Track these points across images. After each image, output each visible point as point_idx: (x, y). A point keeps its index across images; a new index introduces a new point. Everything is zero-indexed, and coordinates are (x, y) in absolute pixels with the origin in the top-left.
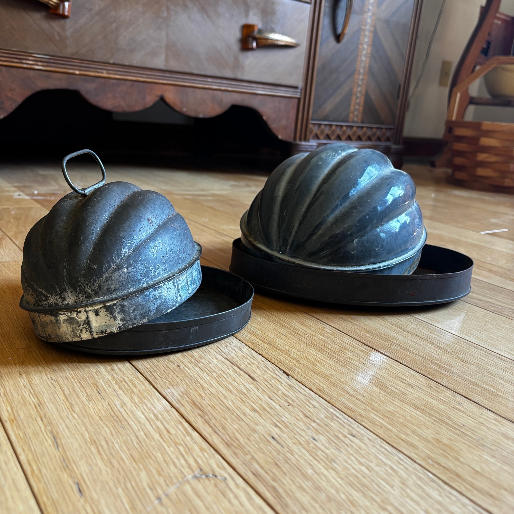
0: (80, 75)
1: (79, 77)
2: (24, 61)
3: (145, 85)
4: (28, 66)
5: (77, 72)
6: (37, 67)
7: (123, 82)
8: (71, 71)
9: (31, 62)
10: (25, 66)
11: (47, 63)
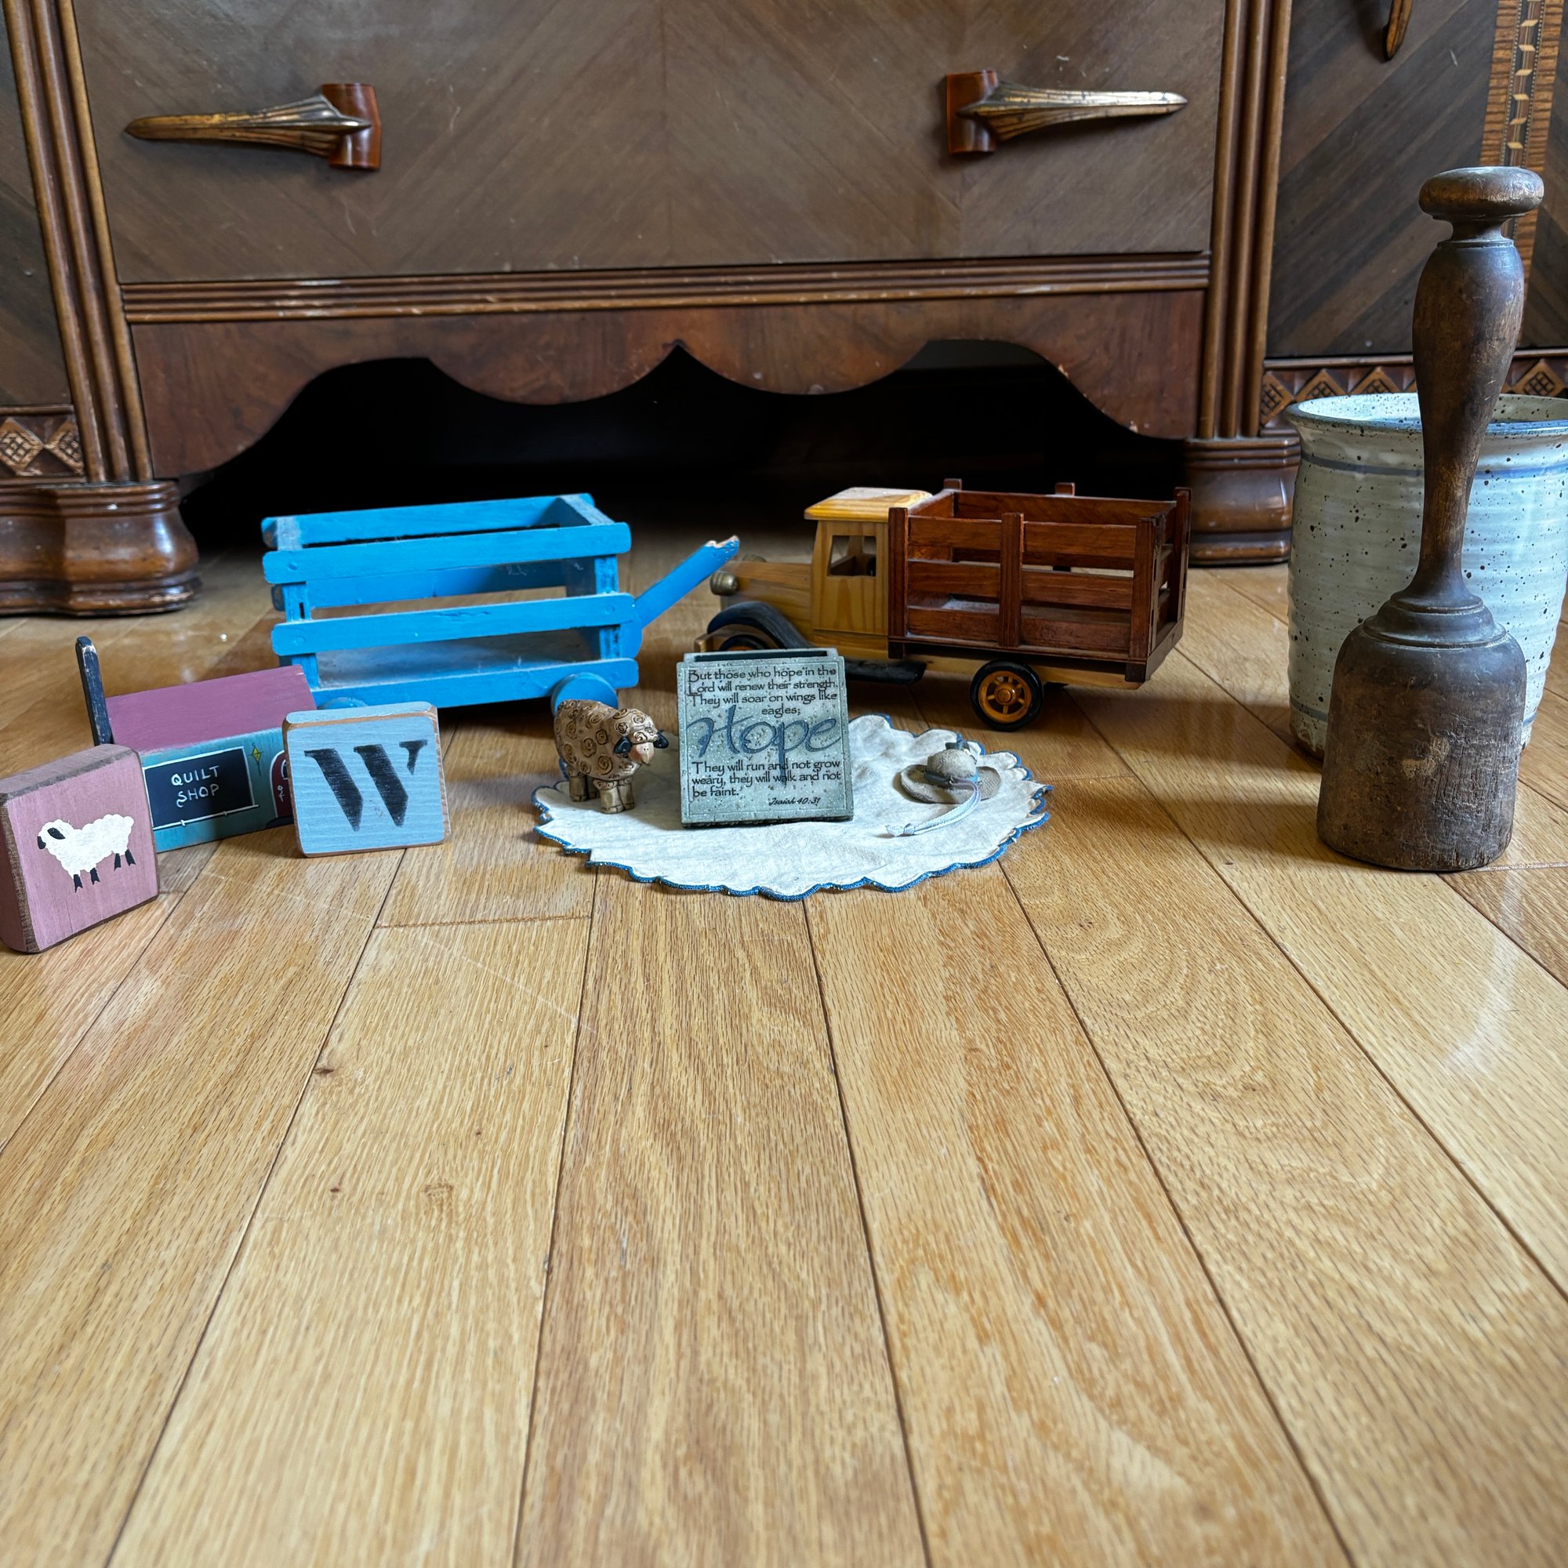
0: (425, 315)
1: (423, 320)
2: (278, 303)
3: (621, 317)
4: (289, 314)
5: (416, 310)
6: (310, 313)
7: (552, 317)
8: (399, 310)
9: (293, 303)
10: (281, 314)
11: (336, 297)
